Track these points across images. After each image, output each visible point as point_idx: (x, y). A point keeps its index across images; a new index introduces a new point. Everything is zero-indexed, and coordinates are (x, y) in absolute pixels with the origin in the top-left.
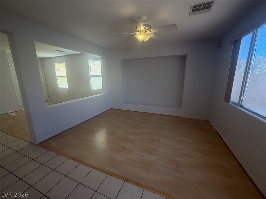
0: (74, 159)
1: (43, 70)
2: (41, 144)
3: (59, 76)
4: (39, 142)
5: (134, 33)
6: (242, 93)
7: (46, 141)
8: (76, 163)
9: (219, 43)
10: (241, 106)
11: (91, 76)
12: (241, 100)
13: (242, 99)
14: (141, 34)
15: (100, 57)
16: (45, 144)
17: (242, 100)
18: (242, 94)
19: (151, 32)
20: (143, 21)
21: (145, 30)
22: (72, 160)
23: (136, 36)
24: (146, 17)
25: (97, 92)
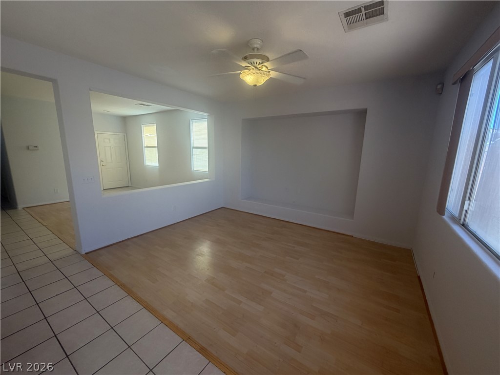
0: (123, 286)
1: (126, 136)
2: (88, 254)
3: (147, 147)
4: (86, 252)
5: (238, 72)
6: (467, 195)
7: (98, 251)
8: (123, 293)
9: (439, 84)
10: (463, 225)
11: (194, 148)
12: (464, 212)
13: (465, 208)
14: (250, 72)
15: (206, 114)
16: (92, 257)
17: (466, 211)
18: (467, 198)
19: (267, 68)
20: (256, 50)
21: (257, 65)
22: (119, 288)
23: (241, 76)
24: (259, 42)
25: (201, 176)
